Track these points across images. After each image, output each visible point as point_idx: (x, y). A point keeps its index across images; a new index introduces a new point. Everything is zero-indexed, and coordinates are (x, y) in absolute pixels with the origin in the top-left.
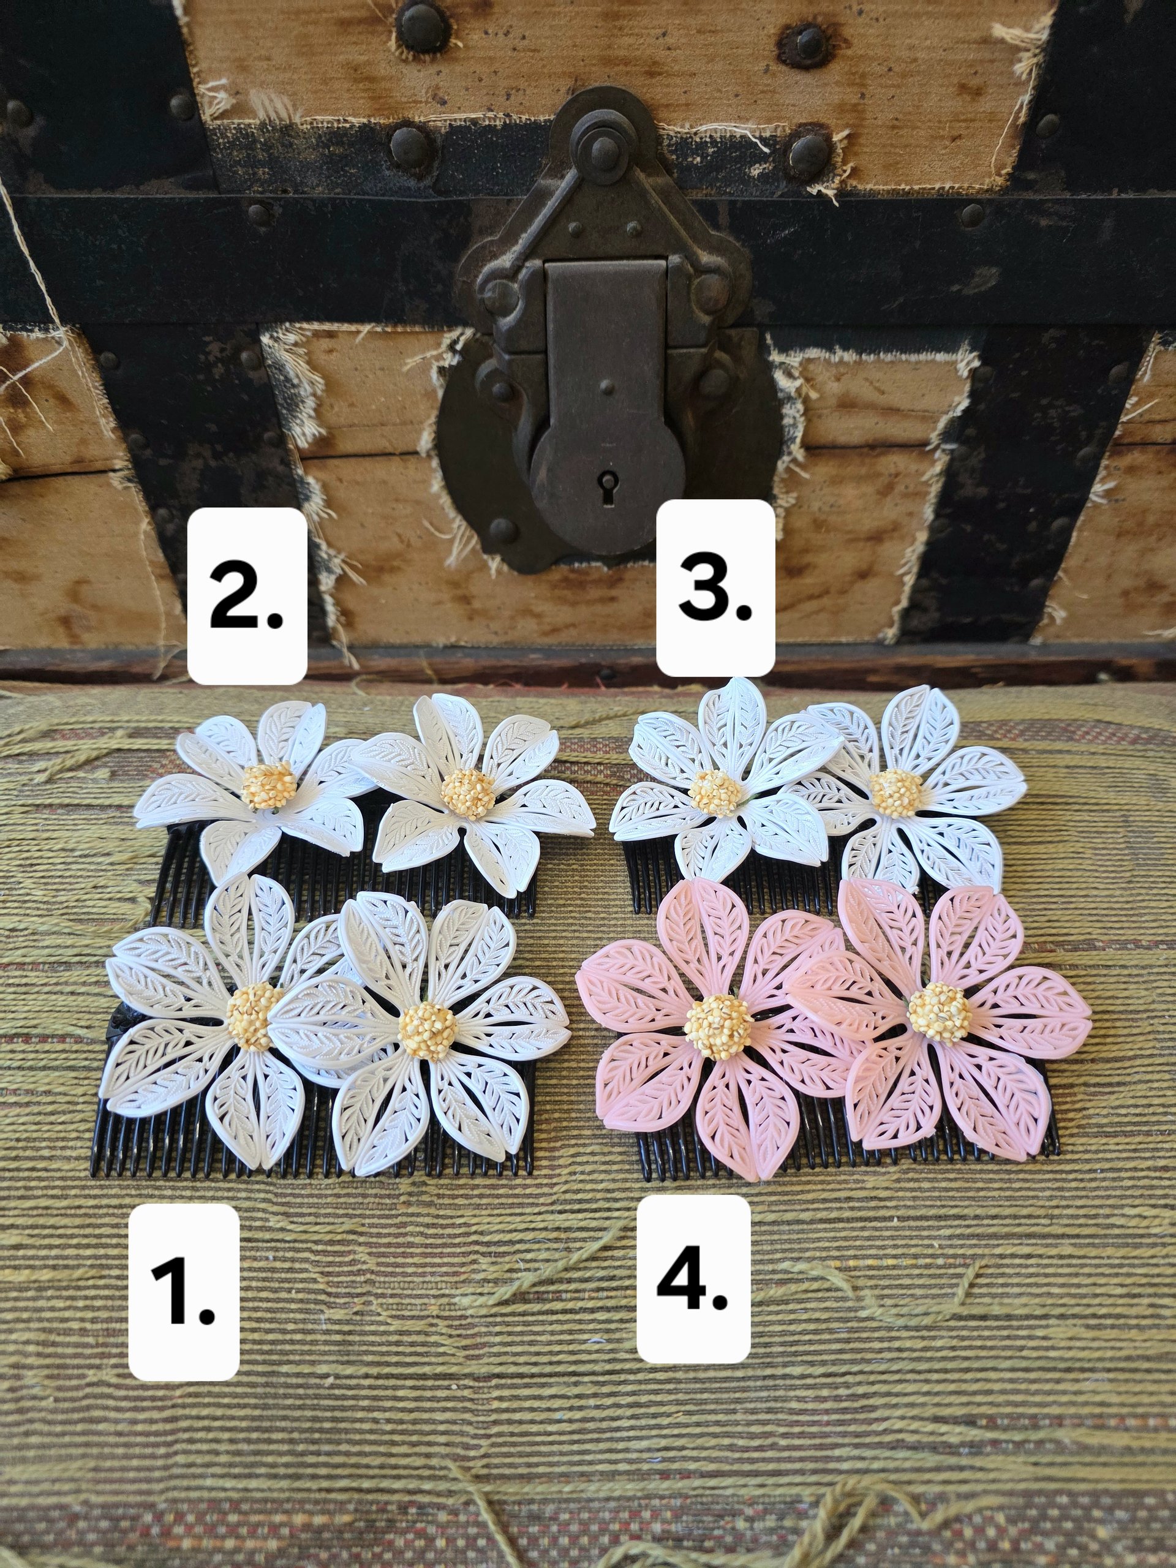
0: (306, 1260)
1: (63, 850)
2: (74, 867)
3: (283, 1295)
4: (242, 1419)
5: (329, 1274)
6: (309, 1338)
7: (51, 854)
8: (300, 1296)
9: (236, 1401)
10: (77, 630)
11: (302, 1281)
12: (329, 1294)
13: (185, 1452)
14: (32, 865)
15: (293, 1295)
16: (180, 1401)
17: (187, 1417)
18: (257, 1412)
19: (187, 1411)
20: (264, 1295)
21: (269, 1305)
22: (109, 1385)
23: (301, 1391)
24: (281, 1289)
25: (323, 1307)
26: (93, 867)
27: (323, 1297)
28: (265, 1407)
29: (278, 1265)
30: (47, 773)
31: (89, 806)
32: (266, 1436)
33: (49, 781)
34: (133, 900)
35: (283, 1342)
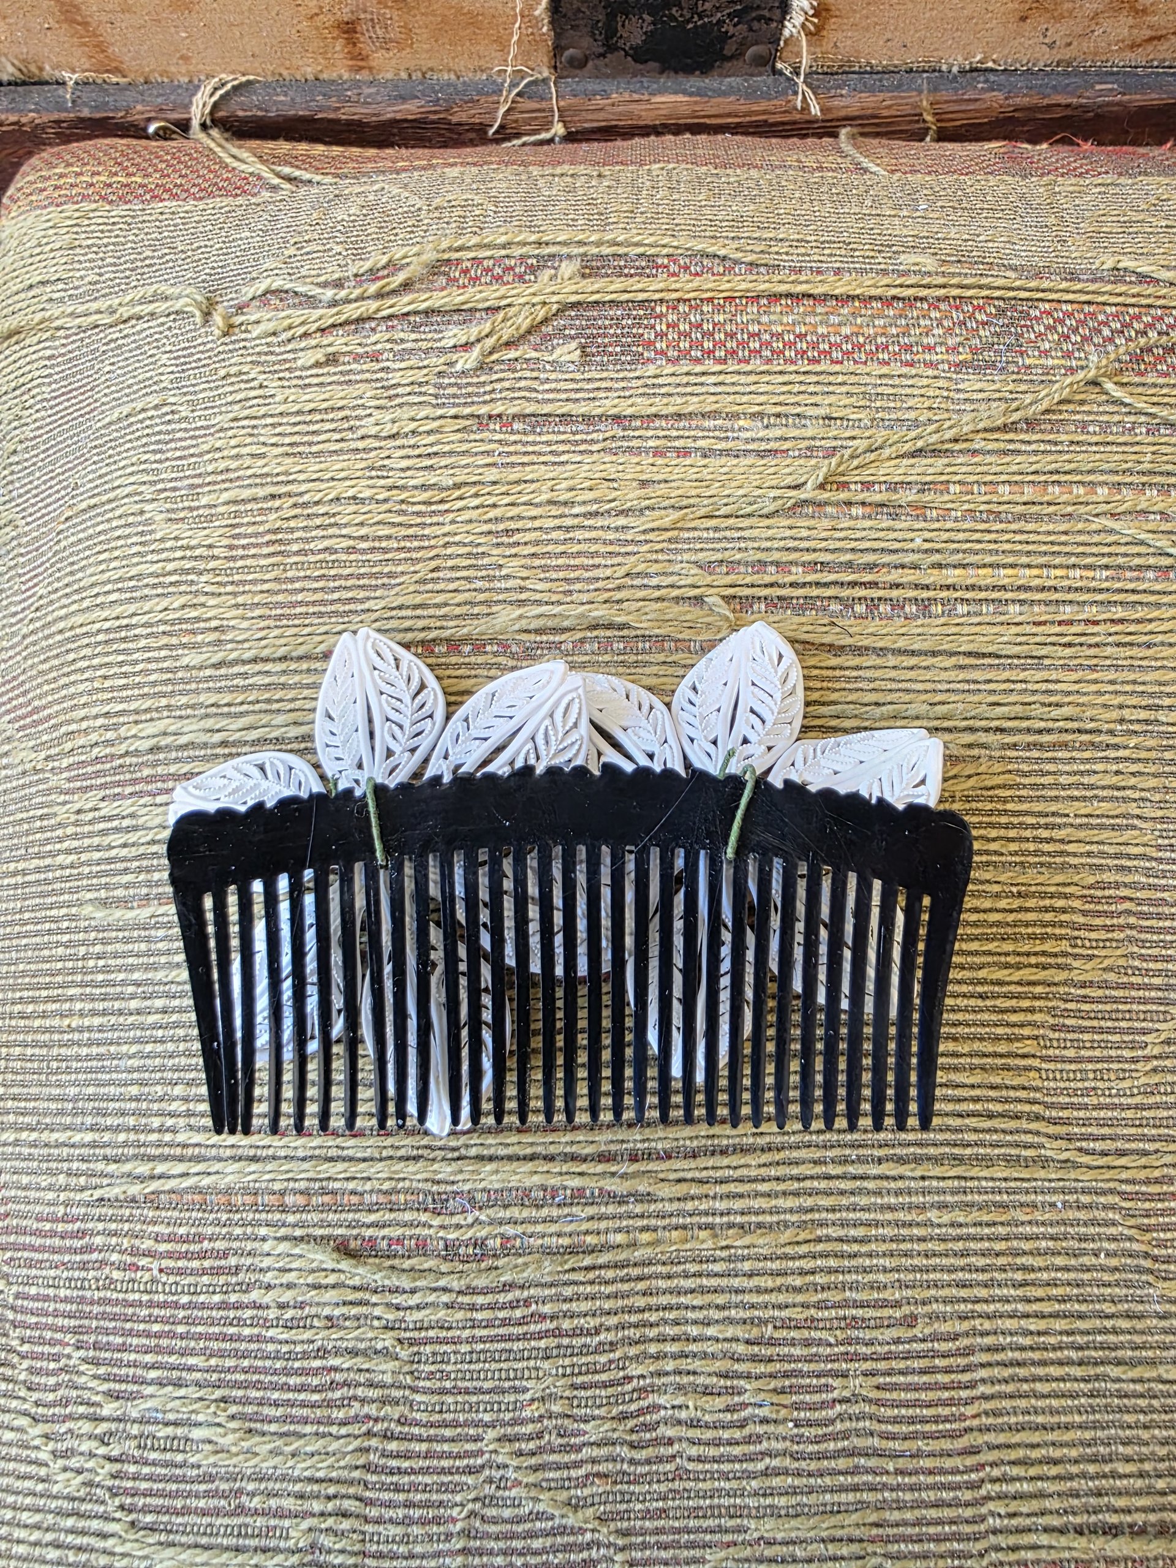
0: (1112, 1207)
1: (550, 502)
2: (579, 534)
3: (1086, 1260)
4: (1072, 1445)
5: (1147, 1229)
6: (1139, 1325)
7: (534, 512)
8: (1114, 1262)
9: (1055, 1419)
10: (365, 47)
11: (1114, 1239)
12: (1155, 1259)
13: (1000, 1497)
14: (507, 532)
15: (1102, 1259)
16: (975, 1422)
17: (992, 1447)
18: (1088, 1435)
19: (991, 1438)
20: (1059, 1261)
21: (1072, 1275)
22: (866, 1400)
23: (1142, 1403)
24: (1083, 1253)
25: (1150, 1278)
26: (611, 536)
27: (1147, 1264)
28: (1095, 1426)
29: (1071, 1214)
30: (477, 350)
31: (567, 418)
32: (1107, 1468)
33: (481, 367)
34: (699, 600)
35: (1104, 1331)
